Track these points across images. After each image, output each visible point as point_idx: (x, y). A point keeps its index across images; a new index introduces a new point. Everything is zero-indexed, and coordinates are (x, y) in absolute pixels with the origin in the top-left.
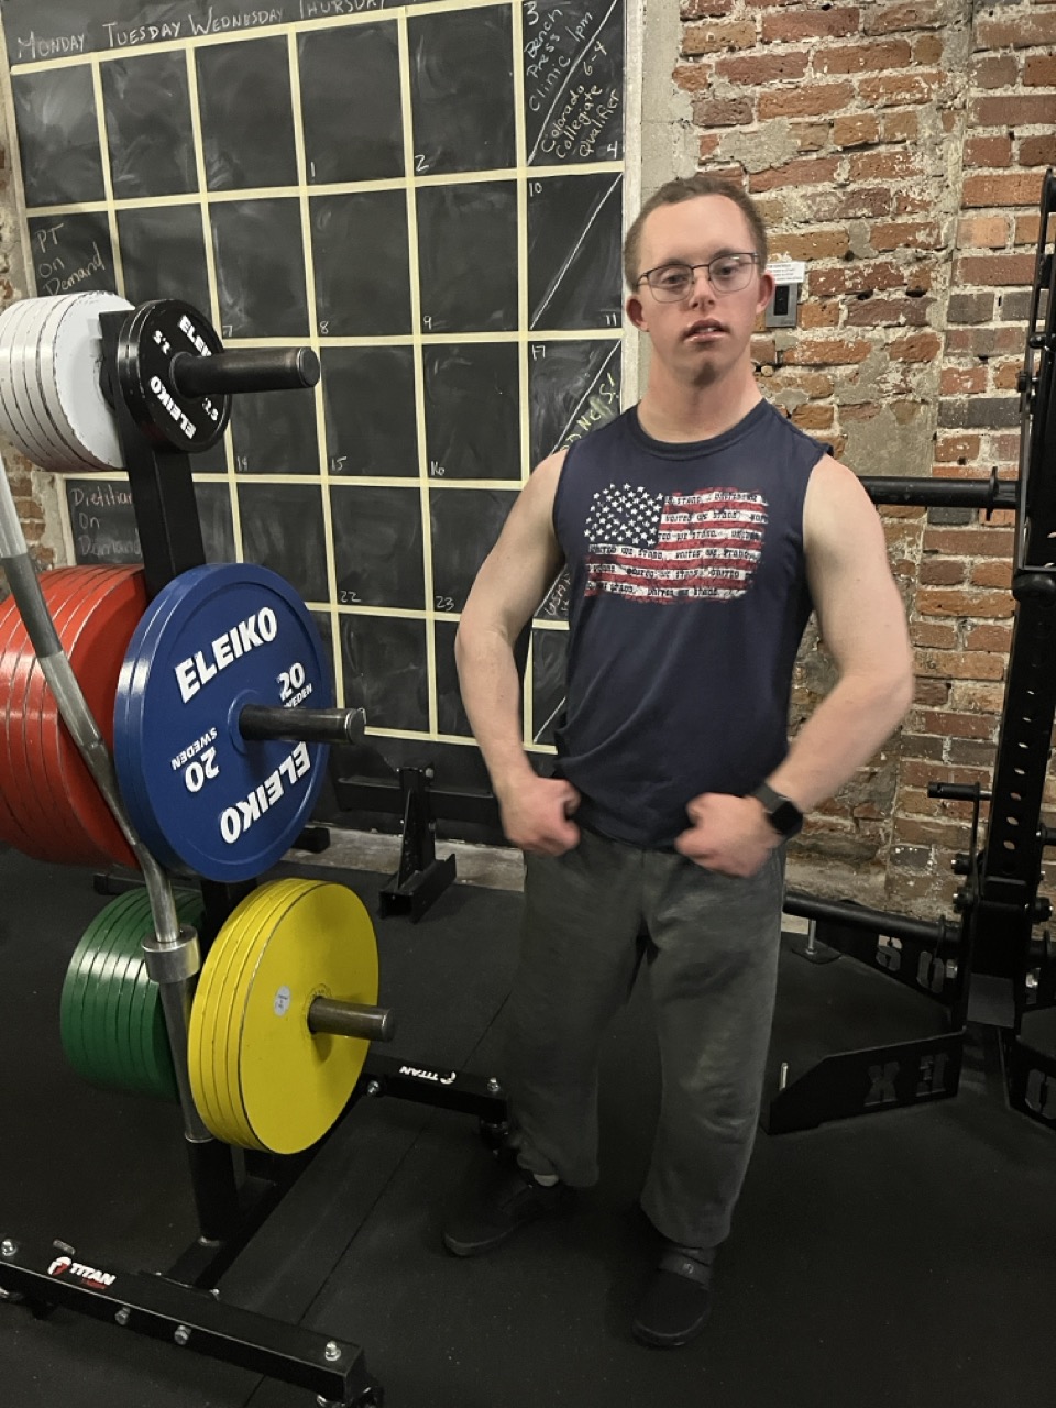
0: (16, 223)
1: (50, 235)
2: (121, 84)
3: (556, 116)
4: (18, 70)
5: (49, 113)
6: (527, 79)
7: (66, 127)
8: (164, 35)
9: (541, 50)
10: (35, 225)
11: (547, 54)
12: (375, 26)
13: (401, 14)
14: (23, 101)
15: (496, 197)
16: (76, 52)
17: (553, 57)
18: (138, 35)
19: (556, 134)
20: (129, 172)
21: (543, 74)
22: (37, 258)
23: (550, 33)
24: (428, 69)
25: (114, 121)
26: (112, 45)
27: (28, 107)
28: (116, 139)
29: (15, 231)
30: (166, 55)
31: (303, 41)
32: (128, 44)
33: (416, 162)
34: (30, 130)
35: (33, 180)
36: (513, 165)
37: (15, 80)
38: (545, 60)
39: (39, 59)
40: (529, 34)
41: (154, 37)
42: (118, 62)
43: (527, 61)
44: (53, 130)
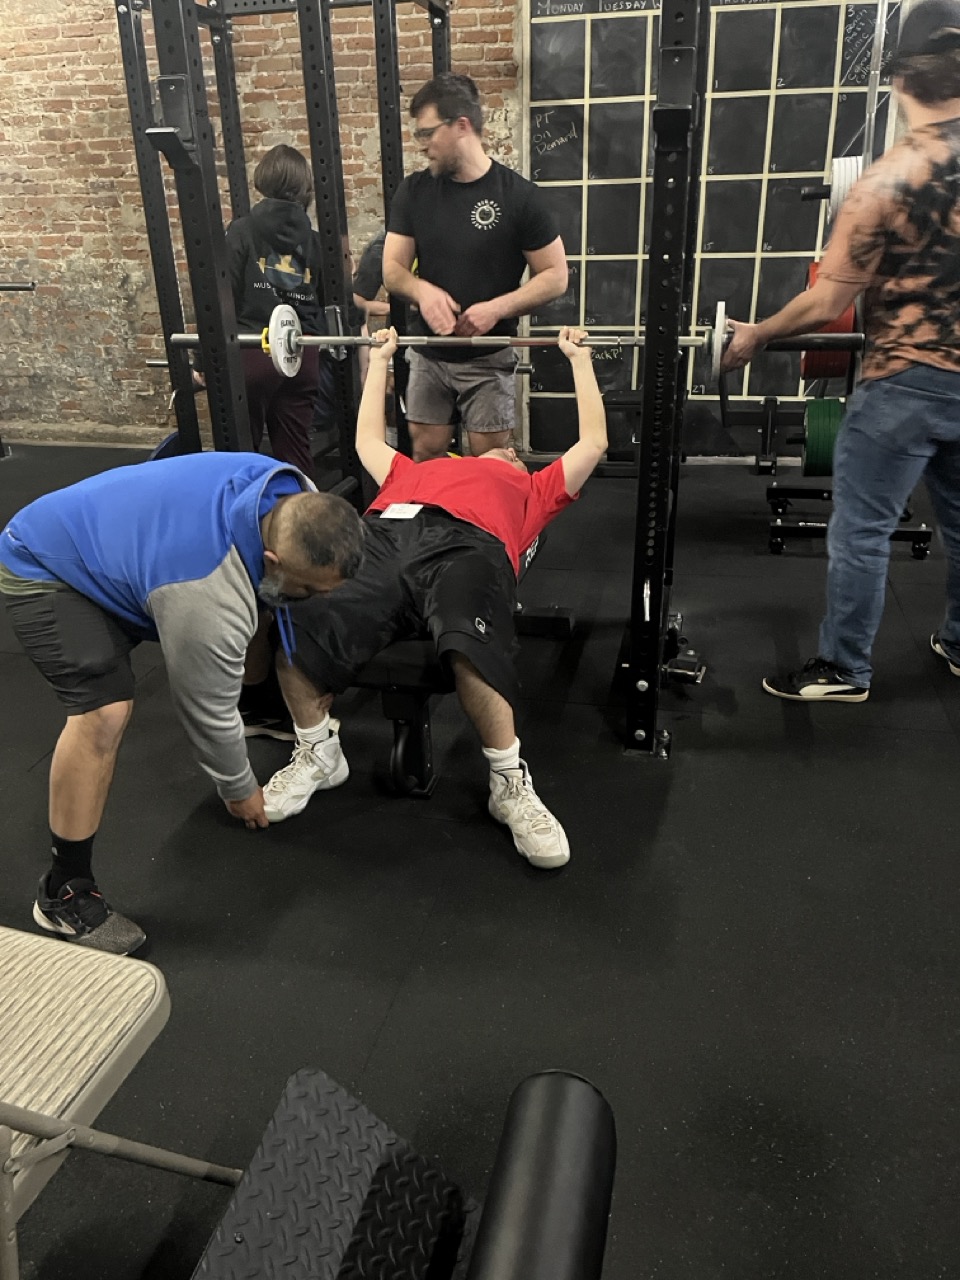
0: (521, 110)
1: (544, 118)
2: (604, 33)
3: (858, 63)
4: (535, 21)
5: (553, 46)
6: (845, 43)
7: (564, 55)
8: (635, 6)
9: (854, 30)
10: (534, 112)
11: (857, 31)
12: (764, 11)
13: (779, 6)
14: (536, 38)
15: (822, 102)
16: (577, 13)
17: (860, 33)
18: (619, 6)
19: (857, 71)
20: (602, 82)
21: (853, 41)
22: (533, 130)
23: (859, 22)
24: (791, 34)
25: (596, 54)
26: (600, 9)
27: (539, 42)
28: (596, 64)
29: (520, 115)
30: (635, 18)
31: (720, 15)
32: (612, 11)
33: (778, 82)
34: (539, 55)
35: (538, 87)
36: (832, 85)
37: (533, 26)
38: (855, 34)
39: (551, 15)
40: (848, 21)
41: (629, 7)
42: (604, 20)
43: (846, 34)
44: (556, 56)
